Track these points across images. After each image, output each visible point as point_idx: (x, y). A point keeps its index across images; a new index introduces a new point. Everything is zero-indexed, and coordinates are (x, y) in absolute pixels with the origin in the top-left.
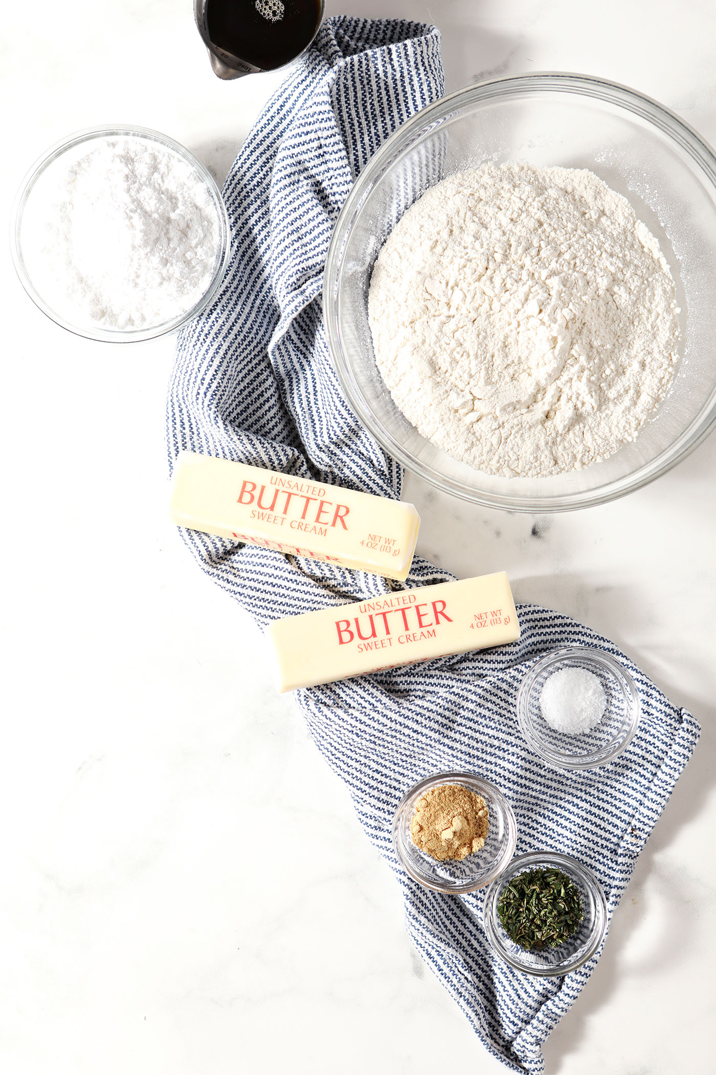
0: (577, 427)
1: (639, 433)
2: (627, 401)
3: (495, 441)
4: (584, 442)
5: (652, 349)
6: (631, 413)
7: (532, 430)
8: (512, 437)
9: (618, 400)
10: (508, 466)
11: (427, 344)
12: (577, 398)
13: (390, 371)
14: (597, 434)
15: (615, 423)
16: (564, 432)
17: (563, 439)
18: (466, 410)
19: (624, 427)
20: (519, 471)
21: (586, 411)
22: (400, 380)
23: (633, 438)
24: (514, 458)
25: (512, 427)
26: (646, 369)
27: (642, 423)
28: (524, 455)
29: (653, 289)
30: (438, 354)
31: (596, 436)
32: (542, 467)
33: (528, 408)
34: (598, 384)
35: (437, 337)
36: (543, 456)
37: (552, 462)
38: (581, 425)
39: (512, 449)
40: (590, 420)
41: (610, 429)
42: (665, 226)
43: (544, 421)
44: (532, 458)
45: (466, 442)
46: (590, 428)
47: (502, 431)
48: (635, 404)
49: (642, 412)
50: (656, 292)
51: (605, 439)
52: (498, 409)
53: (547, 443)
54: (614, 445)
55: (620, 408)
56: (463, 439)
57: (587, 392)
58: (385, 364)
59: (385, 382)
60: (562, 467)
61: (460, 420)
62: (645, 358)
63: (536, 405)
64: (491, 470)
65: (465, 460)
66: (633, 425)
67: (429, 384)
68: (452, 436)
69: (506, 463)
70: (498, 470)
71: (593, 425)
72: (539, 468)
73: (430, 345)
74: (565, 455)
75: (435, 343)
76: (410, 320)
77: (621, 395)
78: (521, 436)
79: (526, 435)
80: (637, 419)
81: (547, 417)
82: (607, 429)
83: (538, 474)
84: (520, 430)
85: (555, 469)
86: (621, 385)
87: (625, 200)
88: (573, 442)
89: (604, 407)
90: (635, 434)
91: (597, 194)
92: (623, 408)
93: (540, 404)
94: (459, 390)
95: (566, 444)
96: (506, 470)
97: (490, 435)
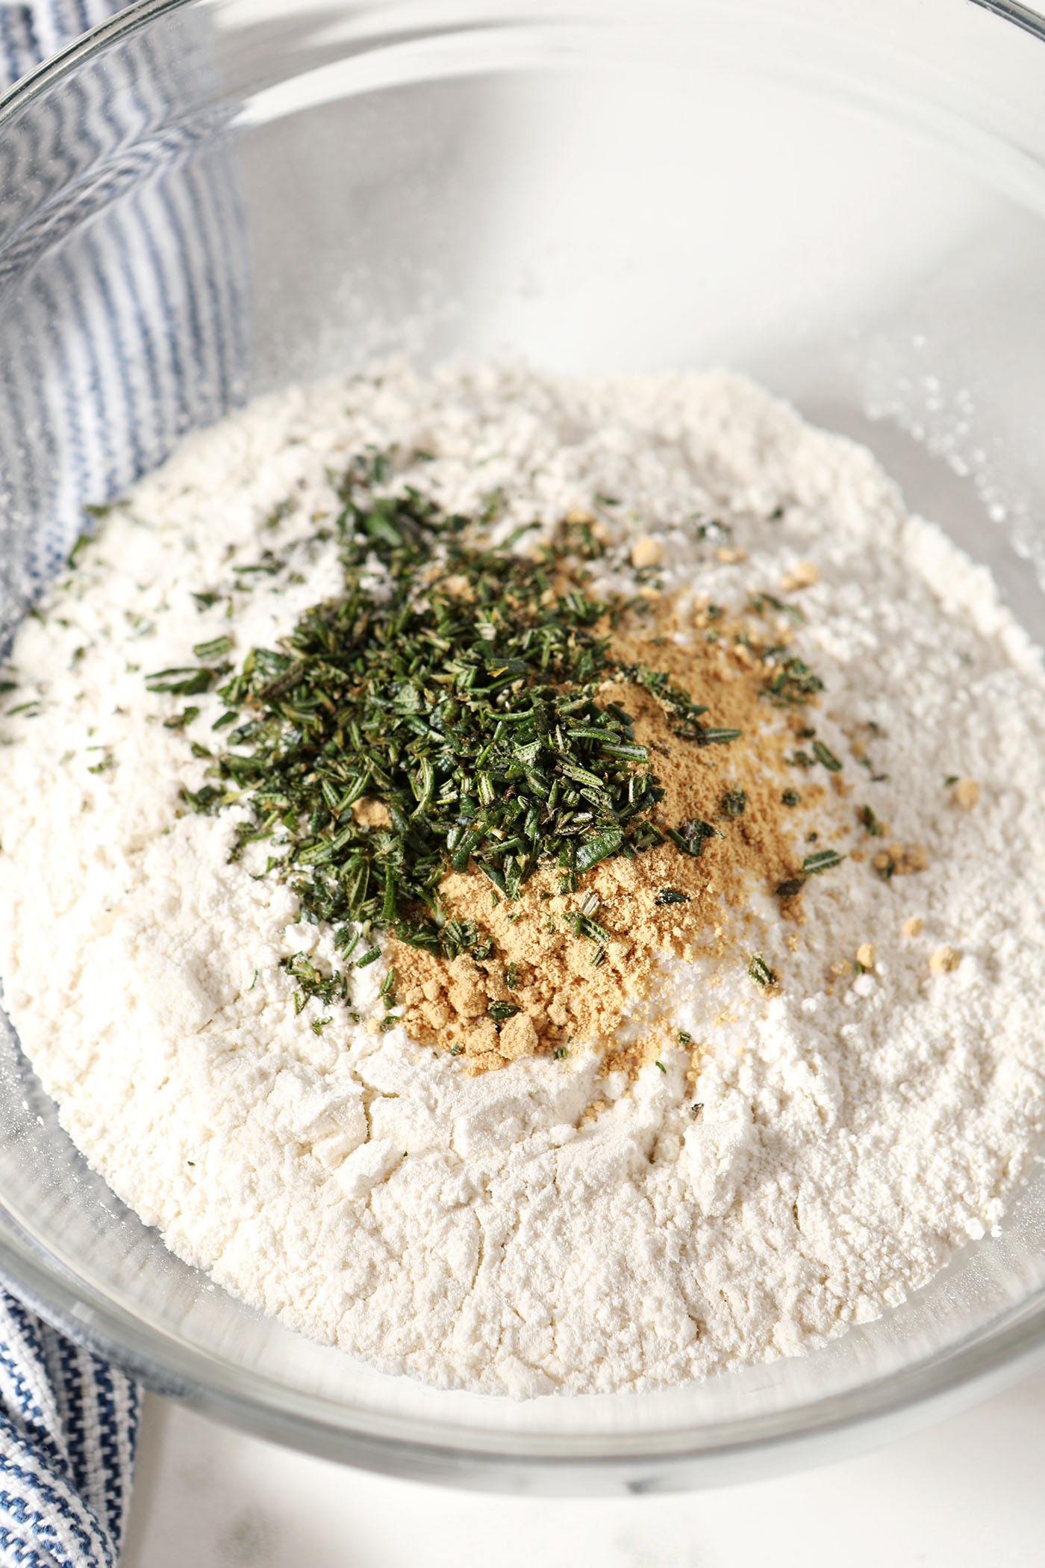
0: (769, 1188)
1: (1010, 1206)
2: (946, 1089)
3: (456, 1252)
4: (802, 1245)
5: (1016, 911)
6: (969, 1134)
7: (599, 1204)
8: (522, 1236)
9: (912, 1086)
10: (516, 1352)
11: (185, 908)
12: (759, 1079)
13: (55, 1028)
14: (846, 1211)
15: (912, 1170)
16: (721, 1208)
17: (721, 1238)
18: (338, 1141)
19: (949, 1185)
20: (557, 1368)
21: (796, 1126)
22: (94, 1058)
23: (987, 1225)
24: (533, 1315)
25: (520, 1195)
26: (1005, 975)
27: (1013, 1168)
28: (575, 1302)
29: (990, 719)
30: (227, 945)
31: (844, 1221)
32: (649, 1347)
33: (578, 1125)
34: (832, 1028)
35: (222, 882)
36: (648, 1302)
37: (686, 1327)
38: (785, 1180)
39: (527, 1282)
40: (815, 1159)
41: (895, 1190)
42: (1010, 516)
43: (643, 1173)
44: (604, 1313)
45: (345, 1265)
46: (819, 1191)
47: (483, 1215)
48: (978, 1100)
49: (1009, 1126)
50: (1003, 728)
51: (882, 1230)
52: (461, 1125)
53: (658, 1253)
54: (918, 1254)
55: (925, 1116)
56: (332, 1254)
57: (793, 1052)
58: (33, 1006)
59: (37, 1070)
60: (727, 1344)
61: (319, 1182)
62: (994, 941)
63: (605, 1117)
64: (450, 1370)
65: (346, 1341)
66: (983, 1174)
67: (196, 1051)
68: (293, 1248)
69: (507, 1339)
70: (476, 1368)
71: (828, 1180)
72: (634, 1353)
73: (194, 910)
74: (734, 1297)
75: (216, 901)
76: (126, 841)
77: (920, 1070)
78: (558, 1231)
79: (577, 1226)
80: (991, 1153)
81: (651, 1158)
82: (884, 1191)
83: (634, 1376)
84: (550, 1203)
85: (700, 1356)
86: (918, 1031)
87: (860, 457)
88: (759, 1247)
89: (861, 1114)
90: (994, 1209)
91: (765, 446)
92: (936, 1115)
93: (622, 1106)
94: (310, 1070)
95: (734, 1255)
96: (509, 1371)
97: (435, 1230)
